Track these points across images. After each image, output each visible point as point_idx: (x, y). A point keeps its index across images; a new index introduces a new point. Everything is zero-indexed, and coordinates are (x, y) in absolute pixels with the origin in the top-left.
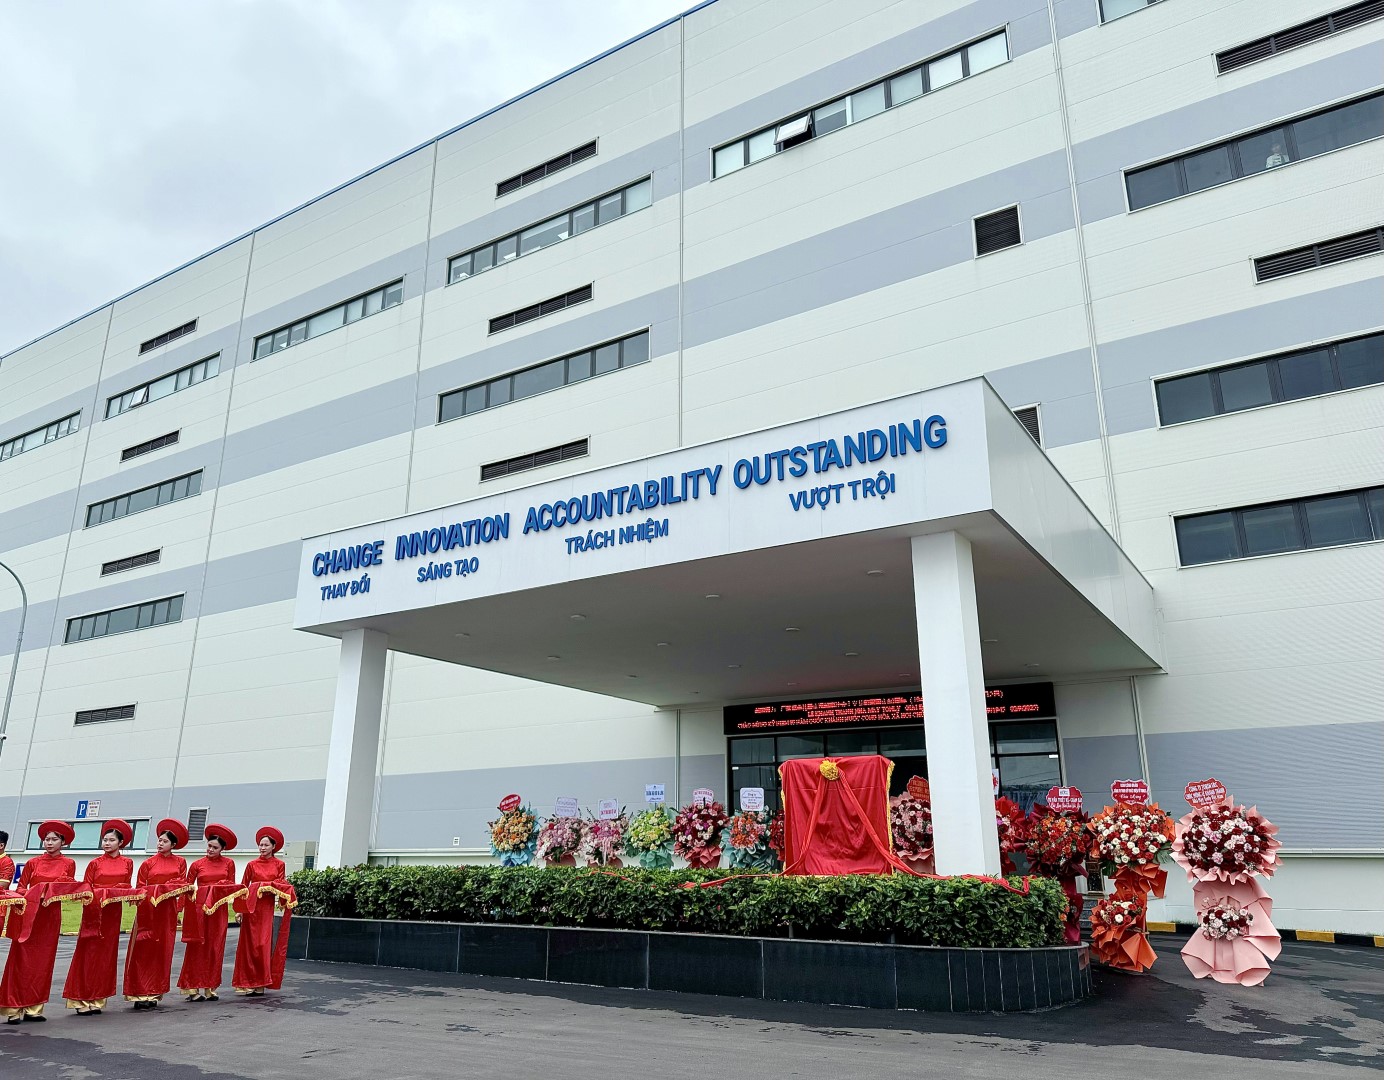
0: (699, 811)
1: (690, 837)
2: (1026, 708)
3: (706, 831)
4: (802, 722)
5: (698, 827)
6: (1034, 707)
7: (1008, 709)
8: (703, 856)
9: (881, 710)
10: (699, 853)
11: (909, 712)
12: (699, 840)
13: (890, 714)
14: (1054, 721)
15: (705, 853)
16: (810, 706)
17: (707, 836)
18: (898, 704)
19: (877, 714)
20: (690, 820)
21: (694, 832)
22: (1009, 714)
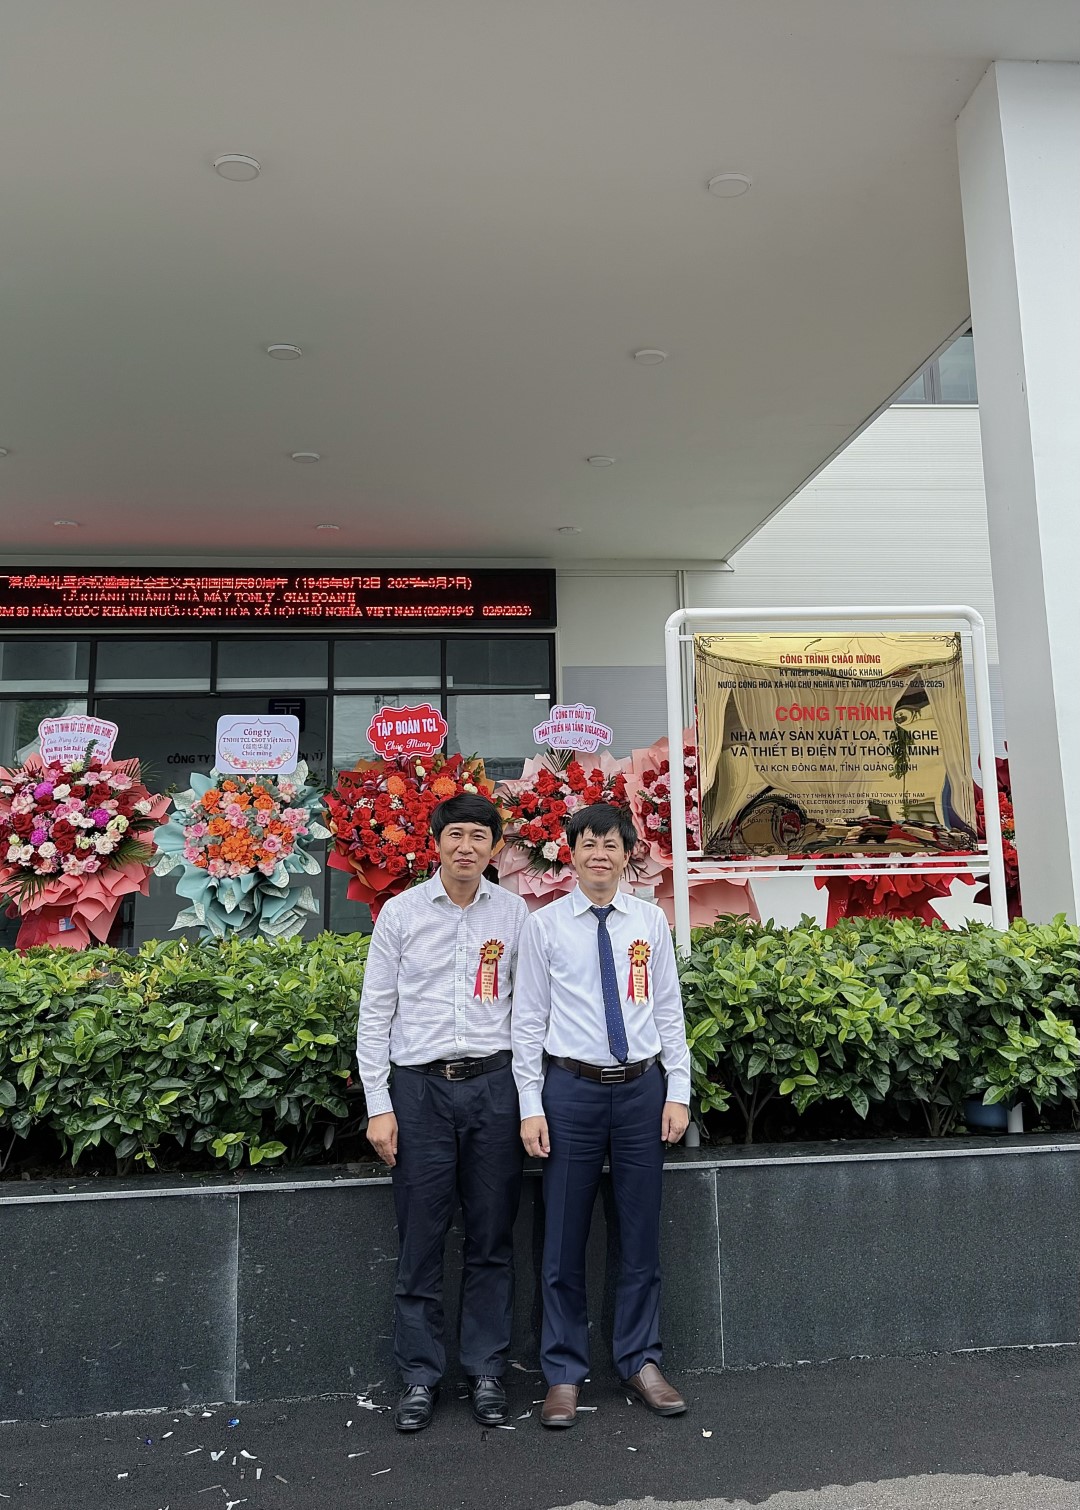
0: (68, 778)
1: (48, 850)
2: (511, 611)
3: (103, 831)
4: (51, 612)
5: (76, 819)
6: (523, 611)
7: (478, 610)
8: (89, 901)
9: (232, 599)
10: (73, 893)
11: (291, 605)
12: (82, 854)
13: (251, 606)
14: (551, 639)
15: (93, 890)
16: (71, 581)
17: (105, 844)
18: (270, 590)
19: (223, 605)
20: (46, 803)
21: (65, 836)
22: (478, 619)
